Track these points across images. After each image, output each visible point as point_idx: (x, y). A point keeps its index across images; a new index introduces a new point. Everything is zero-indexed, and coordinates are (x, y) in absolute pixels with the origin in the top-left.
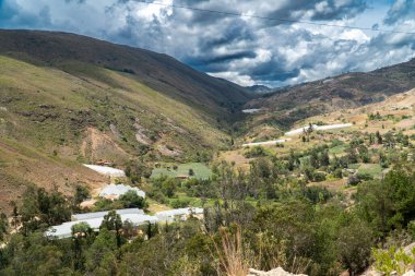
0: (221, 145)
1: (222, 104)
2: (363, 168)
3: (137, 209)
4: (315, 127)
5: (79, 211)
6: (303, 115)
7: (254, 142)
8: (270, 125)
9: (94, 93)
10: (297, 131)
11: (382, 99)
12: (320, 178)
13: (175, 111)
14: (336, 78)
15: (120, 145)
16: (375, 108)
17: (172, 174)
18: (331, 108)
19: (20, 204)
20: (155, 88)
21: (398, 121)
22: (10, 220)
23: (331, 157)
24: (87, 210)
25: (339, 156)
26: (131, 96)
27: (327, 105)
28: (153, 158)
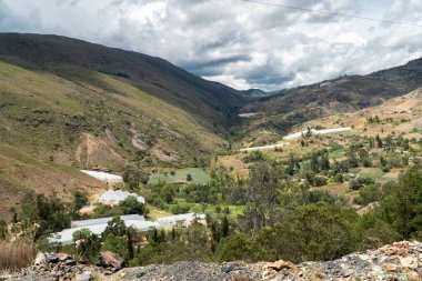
0: (218, 150)
1: (218, 109)
2: (364, 172)
3: (137, 216)
4: (313, 131)
5: (78, 217)
6: (300, 119)
7: (252, 146)
8: (267, 129)
9: (87, 97)
10: (295, 135)
11: (379, 103)
12: (320, 183)
13: (171, 116)
14: (333, 81)
15: (116, 150)
16: (374, 112)
17: (171, 180)
18: (328, 112)
19: (19, 211)
20: (149, 92)
21: (397, 124)
22: (10, 227)
23: (331, 161)
24: (86, 217)
25: (339, 160)
26: (126, 100)
27: (325, 109)
28: (149, 163)
